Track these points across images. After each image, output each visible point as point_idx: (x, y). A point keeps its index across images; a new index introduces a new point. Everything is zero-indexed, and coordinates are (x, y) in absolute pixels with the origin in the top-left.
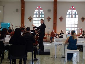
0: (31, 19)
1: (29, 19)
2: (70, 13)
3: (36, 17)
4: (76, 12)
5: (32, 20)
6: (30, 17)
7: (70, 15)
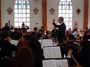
0: (10, 11)
1: (7, 10)
2: (64, 3)
3: (18, 9)
4: (70, 2)
5: (12, 12)
6: (10, 8)
7: (64, 6)
